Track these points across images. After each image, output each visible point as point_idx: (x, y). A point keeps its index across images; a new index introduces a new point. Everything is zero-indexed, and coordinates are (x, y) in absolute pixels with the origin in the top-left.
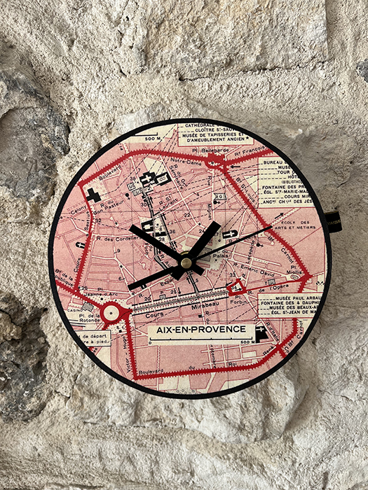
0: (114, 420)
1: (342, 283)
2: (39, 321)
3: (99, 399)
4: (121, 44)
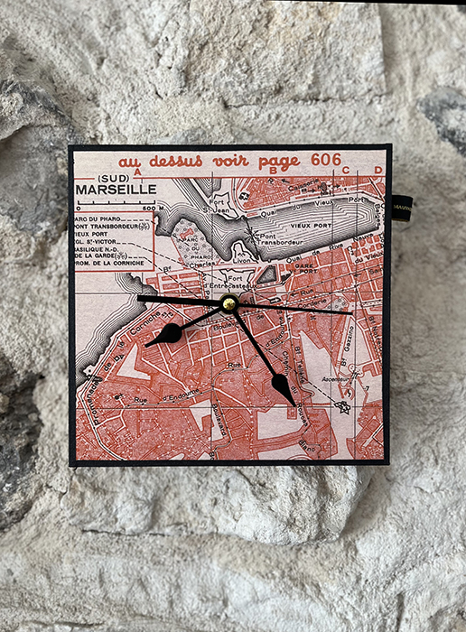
0: (124, 524)
2: (32, 390)
3: (105, 494)
4: (158, 65)
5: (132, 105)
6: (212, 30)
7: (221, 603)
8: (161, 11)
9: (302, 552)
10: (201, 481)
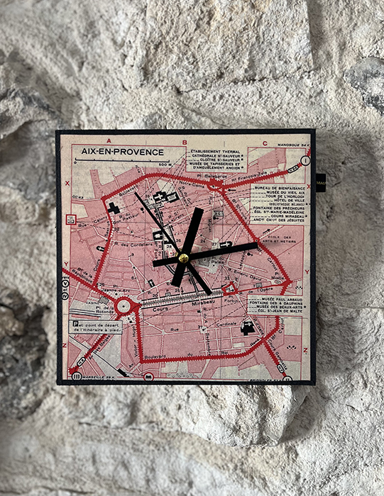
0: (110, 420)
1: (341, 283)
2: (41, 318)
3: (95, 397)
4: (124, 63)
5: (105, 98)
6: (164, 32)
7: (186, 485)
8: (125, 19)
9: (251, 450)
10: (168, 391)
